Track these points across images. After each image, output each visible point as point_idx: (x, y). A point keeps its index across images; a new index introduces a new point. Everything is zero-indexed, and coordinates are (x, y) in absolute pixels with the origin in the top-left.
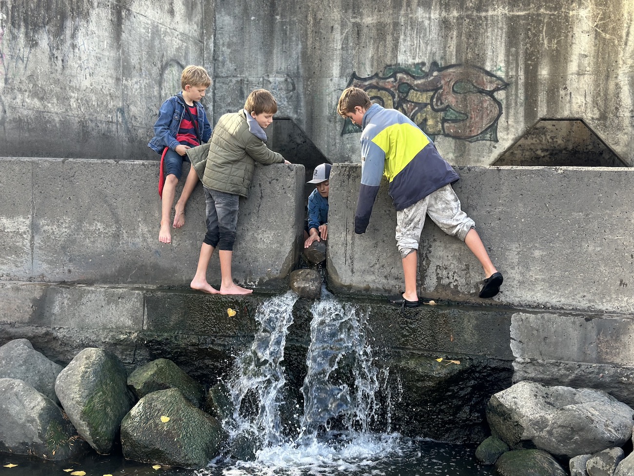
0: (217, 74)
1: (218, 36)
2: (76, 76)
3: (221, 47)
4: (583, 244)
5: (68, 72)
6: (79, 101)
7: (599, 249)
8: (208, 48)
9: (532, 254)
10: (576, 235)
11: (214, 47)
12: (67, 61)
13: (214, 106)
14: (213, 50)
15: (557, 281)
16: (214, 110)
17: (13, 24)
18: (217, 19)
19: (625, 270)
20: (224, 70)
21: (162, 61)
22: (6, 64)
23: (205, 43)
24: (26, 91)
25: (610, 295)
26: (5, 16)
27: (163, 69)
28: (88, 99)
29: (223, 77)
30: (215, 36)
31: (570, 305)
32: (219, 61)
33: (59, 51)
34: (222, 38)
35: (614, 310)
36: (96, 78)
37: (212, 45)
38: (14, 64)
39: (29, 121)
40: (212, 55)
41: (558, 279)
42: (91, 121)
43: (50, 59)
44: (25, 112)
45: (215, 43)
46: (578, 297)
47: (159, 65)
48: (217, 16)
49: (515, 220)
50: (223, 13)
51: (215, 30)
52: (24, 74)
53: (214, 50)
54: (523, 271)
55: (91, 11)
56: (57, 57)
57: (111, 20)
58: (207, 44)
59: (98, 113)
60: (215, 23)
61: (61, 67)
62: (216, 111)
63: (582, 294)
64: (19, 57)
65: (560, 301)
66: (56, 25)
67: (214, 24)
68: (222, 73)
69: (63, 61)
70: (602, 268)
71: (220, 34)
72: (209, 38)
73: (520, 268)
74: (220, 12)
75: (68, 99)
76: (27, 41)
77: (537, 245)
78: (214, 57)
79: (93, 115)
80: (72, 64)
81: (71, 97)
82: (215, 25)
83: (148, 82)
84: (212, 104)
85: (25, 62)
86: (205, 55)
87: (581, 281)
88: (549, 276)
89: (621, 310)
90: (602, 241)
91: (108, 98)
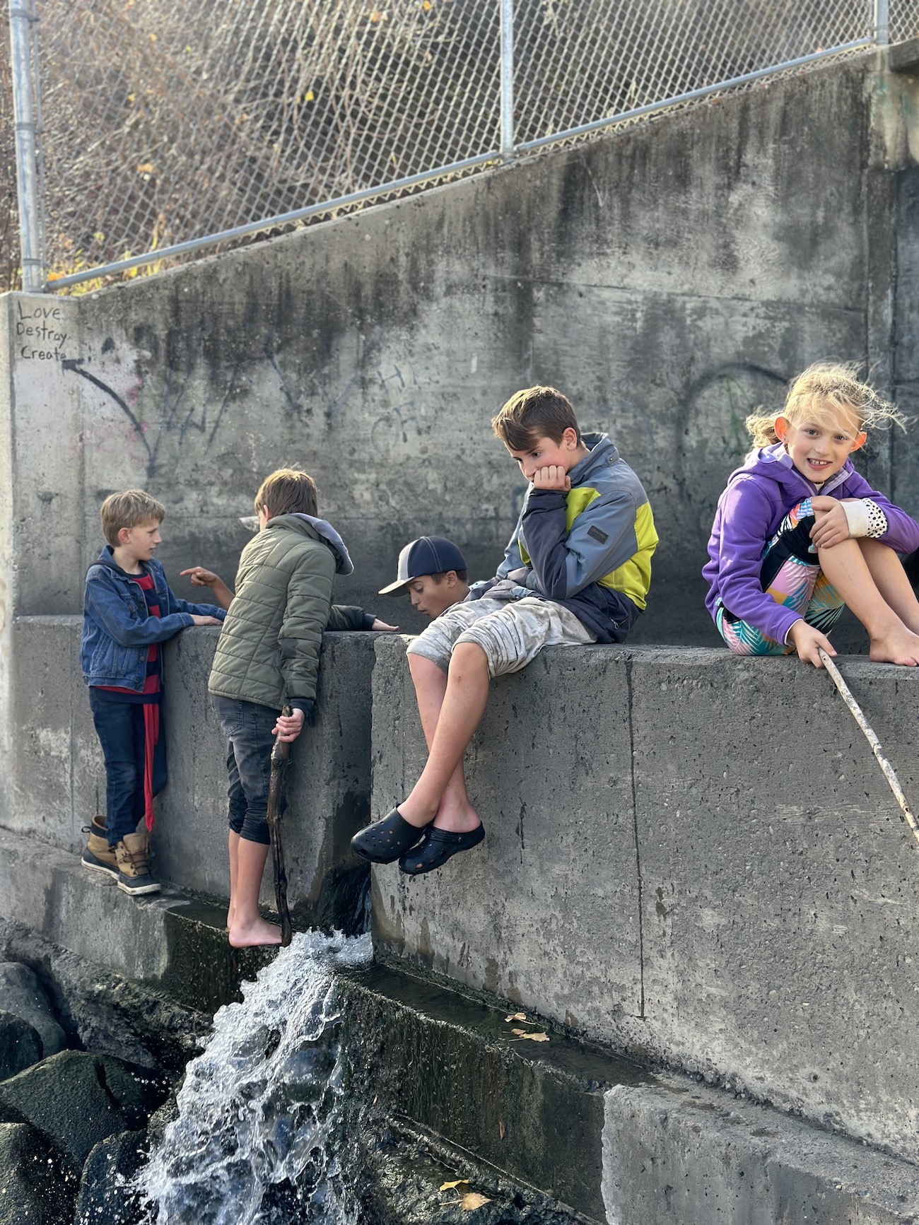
0: (900, 374)
1: (902, 289)
2: (373, 439)
3: (907, 313)
4: (805, 907)
5: (344, 435)
6: (383, 487)
7: (840, 929)
8: (878, 321)
9: (698, 917)
10: (787, 875)
11: (894, 315)
12: (344, 414)
13: (892, 449)
14: (890, 321)
15: (753, 1013)
16: (892, 457)
17: (172, 364)
18: (899, 250)
19: (907, 1013)
20: (911, 365)
21: (686, 372)
22: (150, 439)
23: (871, 310)
24: (212, 484)
25: (874, 1091)
26: (147, 354)
27: (692, 389)
28: (411, 480)
29: (910, 381)
30: (895, 290)
31: (786, 1099)
32: (902, 345)
33: (317, 398)
34: (908, 293)
35: (886, 1141)
36: (441, 437)
37: (888, 313)
38: (176, 438)
39: (222, 538)
40: (888, 334)
41: (753, 1007)
42: (424, 522)
43: (288, 416)
44: (210, 524)
45: (895, 306)
46: (803, 1073)
47: (678, 383)
48: (901, 244)
49: (662, 812)
50: (911, 237)
51: (896, 277)
52: (206, 453)
53: (894, 323)
54: (681, 967)
55: (423, 306)
56: (309, 411)
57: (496, 314)
58: (876, 312)
59: (447, 504)
60: (896, 260)
61: (323, 426)
62: (895, 460)
63: (809, 1069)
64: (189, 424)
65: (761, 1079)
66: (306, 349)
67: (892, 264)
68: (908, 371)
69: (328, 415)
70: (852, 996)
71: (905, 283)
72: (882, 297)
73: (676, 954)
74: (905, 236)
75: (344, 486)
76: (216, 391)
77: (707, 893)
78: (892, 337)
79: (430, 510)
80: (359, 418)
81: (355, 482)
82: (896, 267)
83: (631, 422)
84: (887, 444)
85: (209, 430)
86: (871, 338)
87: (805, 1025)
88: (734, 995)
89: (904, 1149)
90: (847, 904)
91: (484, 471)
